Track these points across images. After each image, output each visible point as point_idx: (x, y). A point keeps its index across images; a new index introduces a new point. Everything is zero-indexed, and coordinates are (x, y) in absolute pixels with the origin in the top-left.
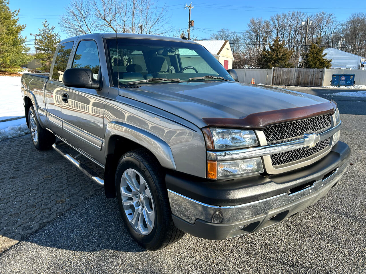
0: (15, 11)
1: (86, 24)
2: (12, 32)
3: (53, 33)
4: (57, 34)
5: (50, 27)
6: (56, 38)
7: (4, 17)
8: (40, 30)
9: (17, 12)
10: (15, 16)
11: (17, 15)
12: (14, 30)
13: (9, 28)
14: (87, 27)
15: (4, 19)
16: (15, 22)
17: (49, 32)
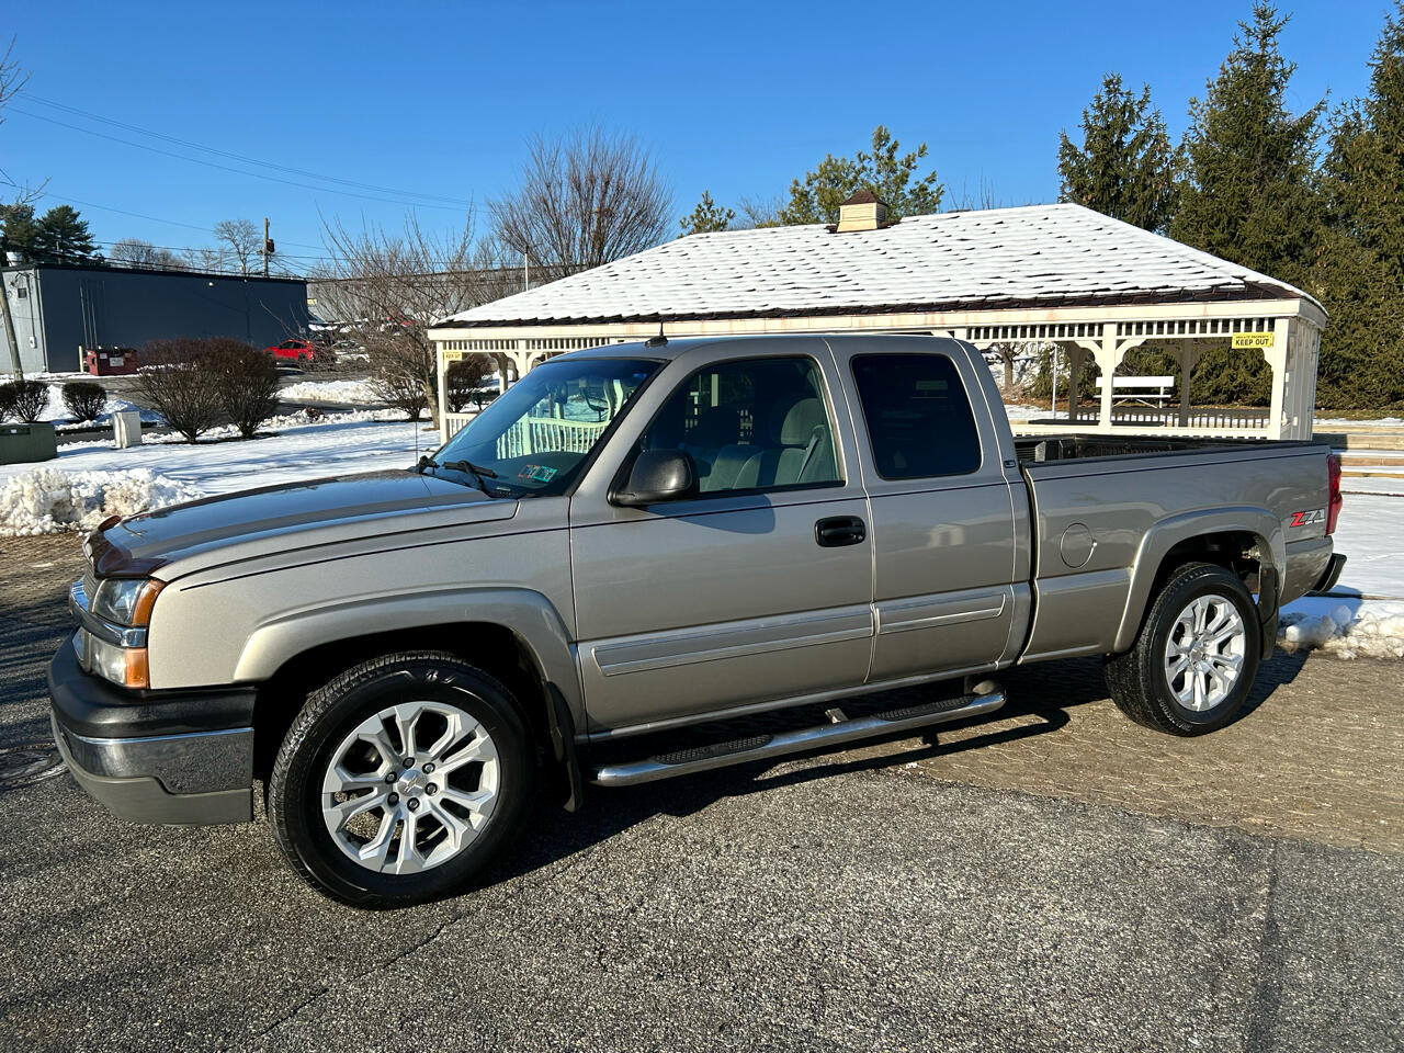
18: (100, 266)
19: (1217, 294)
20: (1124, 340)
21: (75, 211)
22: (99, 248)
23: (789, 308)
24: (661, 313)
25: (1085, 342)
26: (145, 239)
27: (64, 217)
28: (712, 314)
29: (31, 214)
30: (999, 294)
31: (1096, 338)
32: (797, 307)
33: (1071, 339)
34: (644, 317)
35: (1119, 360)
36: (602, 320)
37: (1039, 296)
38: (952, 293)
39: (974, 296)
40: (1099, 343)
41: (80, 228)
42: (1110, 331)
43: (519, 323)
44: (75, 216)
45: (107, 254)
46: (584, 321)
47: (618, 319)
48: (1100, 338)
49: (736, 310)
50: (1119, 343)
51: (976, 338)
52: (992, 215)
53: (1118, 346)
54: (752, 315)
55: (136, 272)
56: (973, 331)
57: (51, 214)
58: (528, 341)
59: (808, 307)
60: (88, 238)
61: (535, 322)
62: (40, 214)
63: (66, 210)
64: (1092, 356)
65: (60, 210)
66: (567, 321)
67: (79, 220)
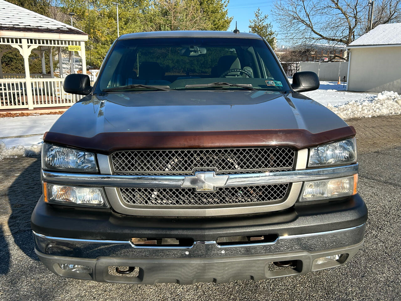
0: (225, 2)
1: (304, 8)
2: (218, 27)
3: (265, 24)
4: (270, 24)
5: (263, 16)
6: (268, 29)
7: (212, 11)
8: (250, 22)
9: (227, 2)
10: (223, 8)
11: (226, 6)
12: (220, 24)
13: (215, 23)
14: (306, 12)
15: (212, 13)
16: (223, 15)
17: (261, 23)
19: (59, 31)
20: (30, 46)
25: (15, 45)
31: (19, 44)
33: (8, 44)
35: (30, 53)
40: (21, 46)
42: (24, 42)
48: (21, 44)
50: (29, 47)
53: (28, 47)
64: (19, 51)
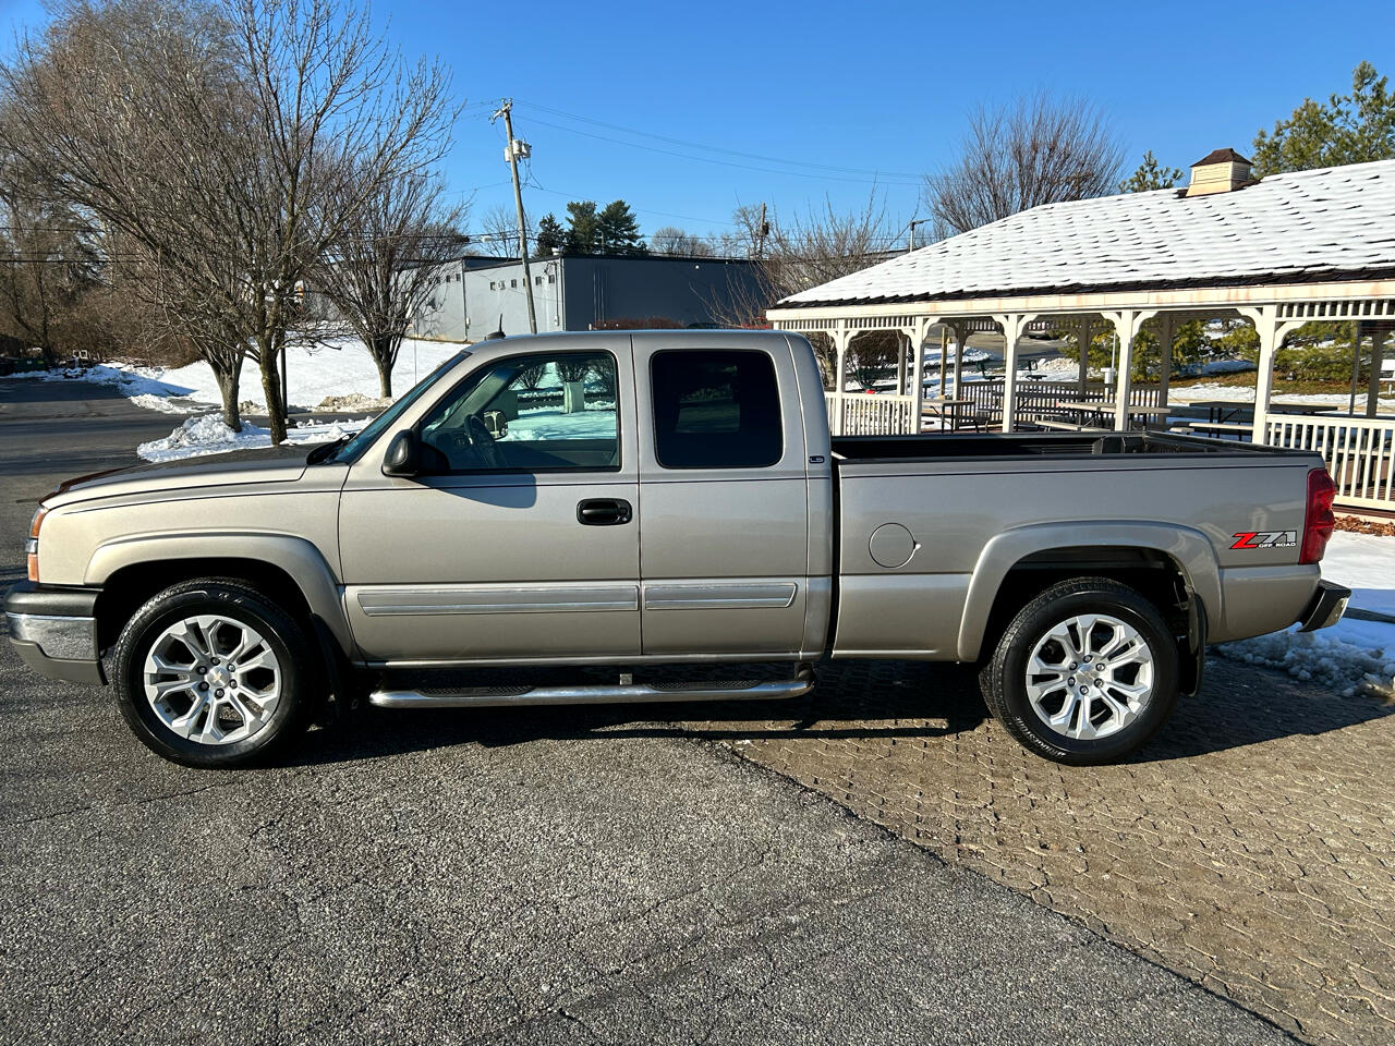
18: (642, 255)
21: (626, 205)
22: (643, 236)
23: (1088, 283)
24: (966, 290)
26: (679, 227)
27: (618, 211)
28: (1012, 290)
29: (594, 210)
30: (1323, 265)
32: (1096, 282)
34: (950, 294)
36: (911, 299)
37: (1368, 266)
38: (1268, 264)
39: (1292, 267)
41: (629, 220)
43: (841, 303)
44: (626, 209)
45: (649, 242)
46: (896, 300)
47: (926, 297)
49: (1036, 285)
51: (1288, 316)
52: (1372, 168)
54: (1051, 290)
55: (671, 259)
56: (1285, 308)
57: (609, 208)
58: (846, 320)
59: (1108, 281)
60: (634, 228)
61: (854, 302)
62: (600, 209)
63: (621, 204)
65: (615, 204)
66: (881, 300)
67: (629, 212)
